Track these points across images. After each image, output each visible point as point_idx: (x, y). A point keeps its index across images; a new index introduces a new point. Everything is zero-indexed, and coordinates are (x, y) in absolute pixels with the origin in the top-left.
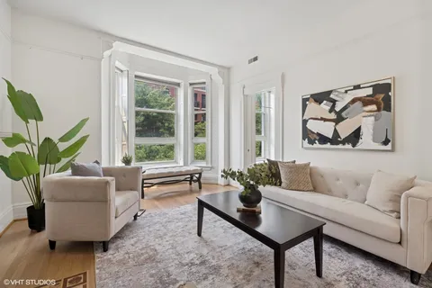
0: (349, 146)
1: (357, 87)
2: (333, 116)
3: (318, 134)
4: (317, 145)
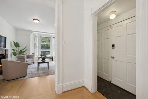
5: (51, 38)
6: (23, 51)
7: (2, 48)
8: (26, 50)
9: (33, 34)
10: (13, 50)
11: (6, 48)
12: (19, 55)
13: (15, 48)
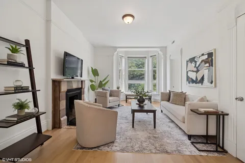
0: (200, 84)
1: (203, 55)
2: (195, 69)
3: (191, 78)
4: (191, 84)
5: (146, 57)
6: (103, 83)
7: (79, 78)
8: (107, 82)
9: (116, 52)
10: (91, 81)
11: (82, 79)
12: (98, 90)
13: (93, 78)
